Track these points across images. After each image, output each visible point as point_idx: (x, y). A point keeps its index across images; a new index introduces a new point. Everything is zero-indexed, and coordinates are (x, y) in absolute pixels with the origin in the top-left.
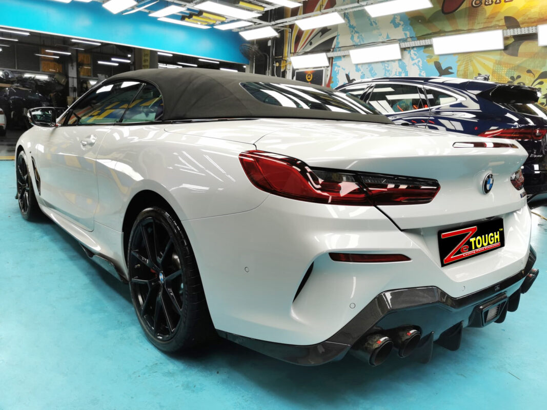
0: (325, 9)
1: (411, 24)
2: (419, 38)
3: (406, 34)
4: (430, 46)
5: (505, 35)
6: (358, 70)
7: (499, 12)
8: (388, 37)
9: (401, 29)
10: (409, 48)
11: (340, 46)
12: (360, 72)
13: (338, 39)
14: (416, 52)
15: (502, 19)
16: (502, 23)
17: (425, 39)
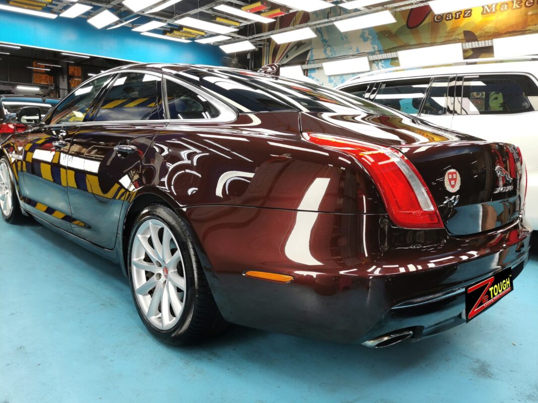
0: (300, 23)
1: (379, 38)
2: (386, 51)
3: (374, 48)
4: (396, 58)
5: (464, 48)
6: (331, 81)
7: (458, 27)
8: (357, 50)
9: (370, 43)
10: (377, 60)
11: (314, 59)
12: (333, 83)
13: (312, 52)
14: (383, 65)
15: (461, 34)
16: (462, 36)
17: (391, 52)
